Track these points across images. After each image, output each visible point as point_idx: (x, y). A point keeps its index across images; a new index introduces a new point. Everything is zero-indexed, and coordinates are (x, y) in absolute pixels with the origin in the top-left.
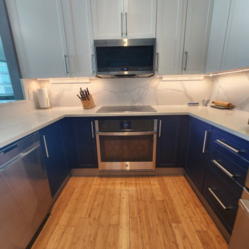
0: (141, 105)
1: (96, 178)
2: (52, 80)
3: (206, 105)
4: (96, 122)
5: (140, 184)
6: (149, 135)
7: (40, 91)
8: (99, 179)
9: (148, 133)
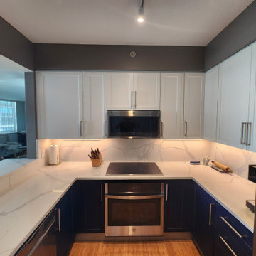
0: (147, 161)
1: (101, 244)
3: (207, 164)
4: (106, 185)
5: (148, 253)
8: (105, 245)
9: (155, 197)
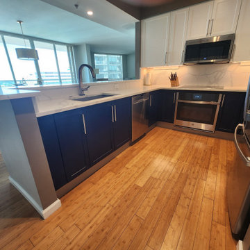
2: (155, 68)
4: (178, 93)
6: (213, 105)
7: (148, 74)
8: (173, 131)
9: (212, 103)
